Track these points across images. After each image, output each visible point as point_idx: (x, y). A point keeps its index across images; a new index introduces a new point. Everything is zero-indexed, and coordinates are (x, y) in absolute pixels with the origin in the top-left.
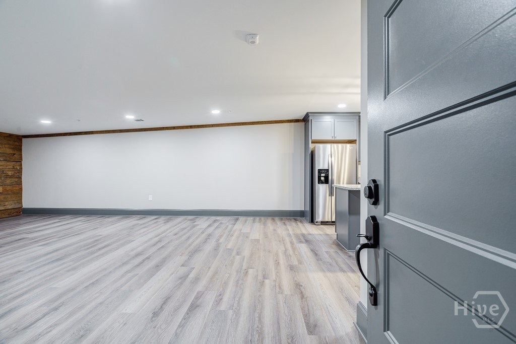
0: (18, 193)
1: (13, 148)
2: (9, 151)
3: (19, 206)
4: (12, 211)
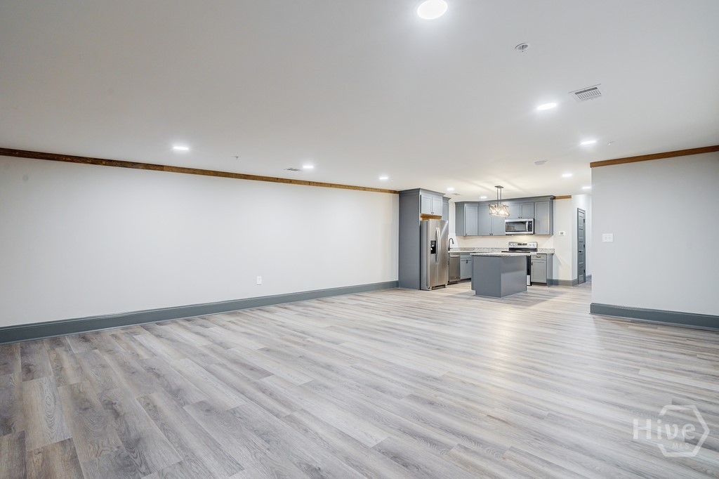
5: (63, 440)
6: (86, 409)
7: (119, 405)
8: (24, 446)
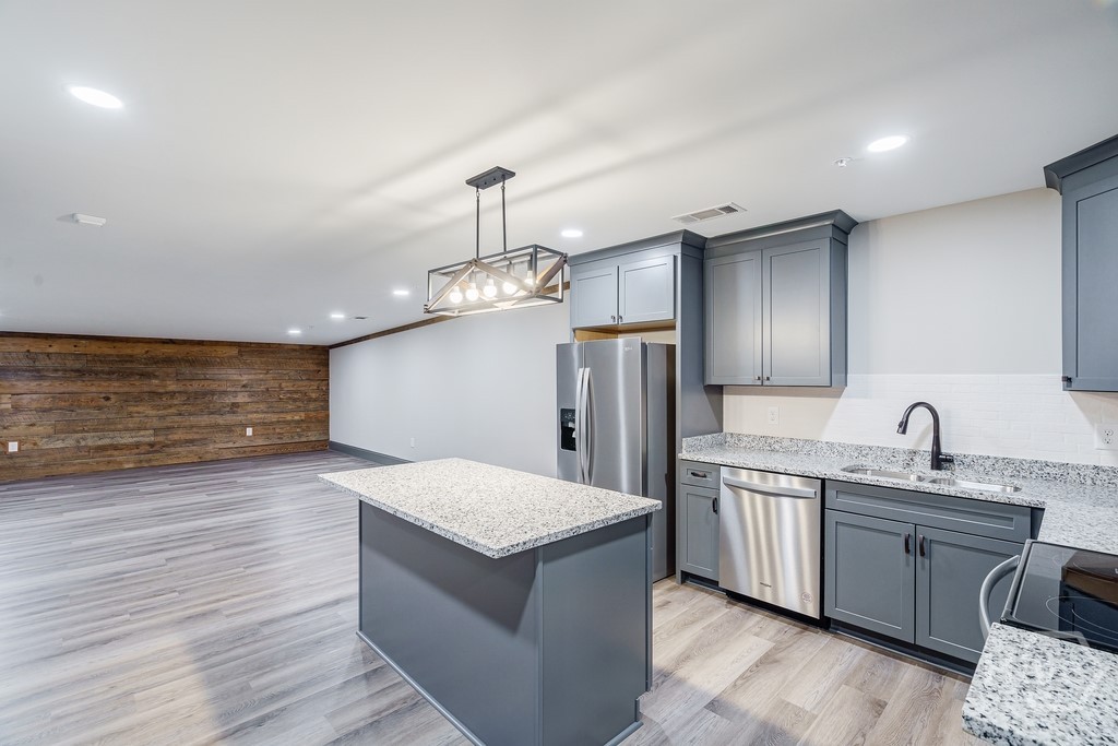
0: (324, 422)
1: (317, 364)
2: (313, 367)
3: (325, 438)
4: (318, 444)
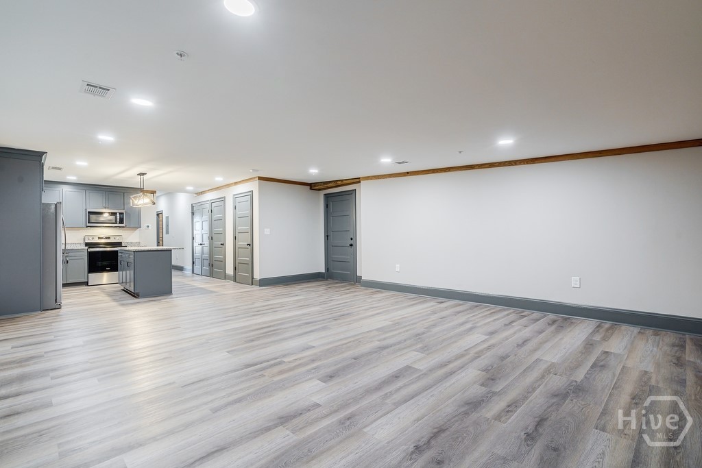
5: (602, 432)
6: (555, 449)
7: (527, 429)
8: (636, 450)
